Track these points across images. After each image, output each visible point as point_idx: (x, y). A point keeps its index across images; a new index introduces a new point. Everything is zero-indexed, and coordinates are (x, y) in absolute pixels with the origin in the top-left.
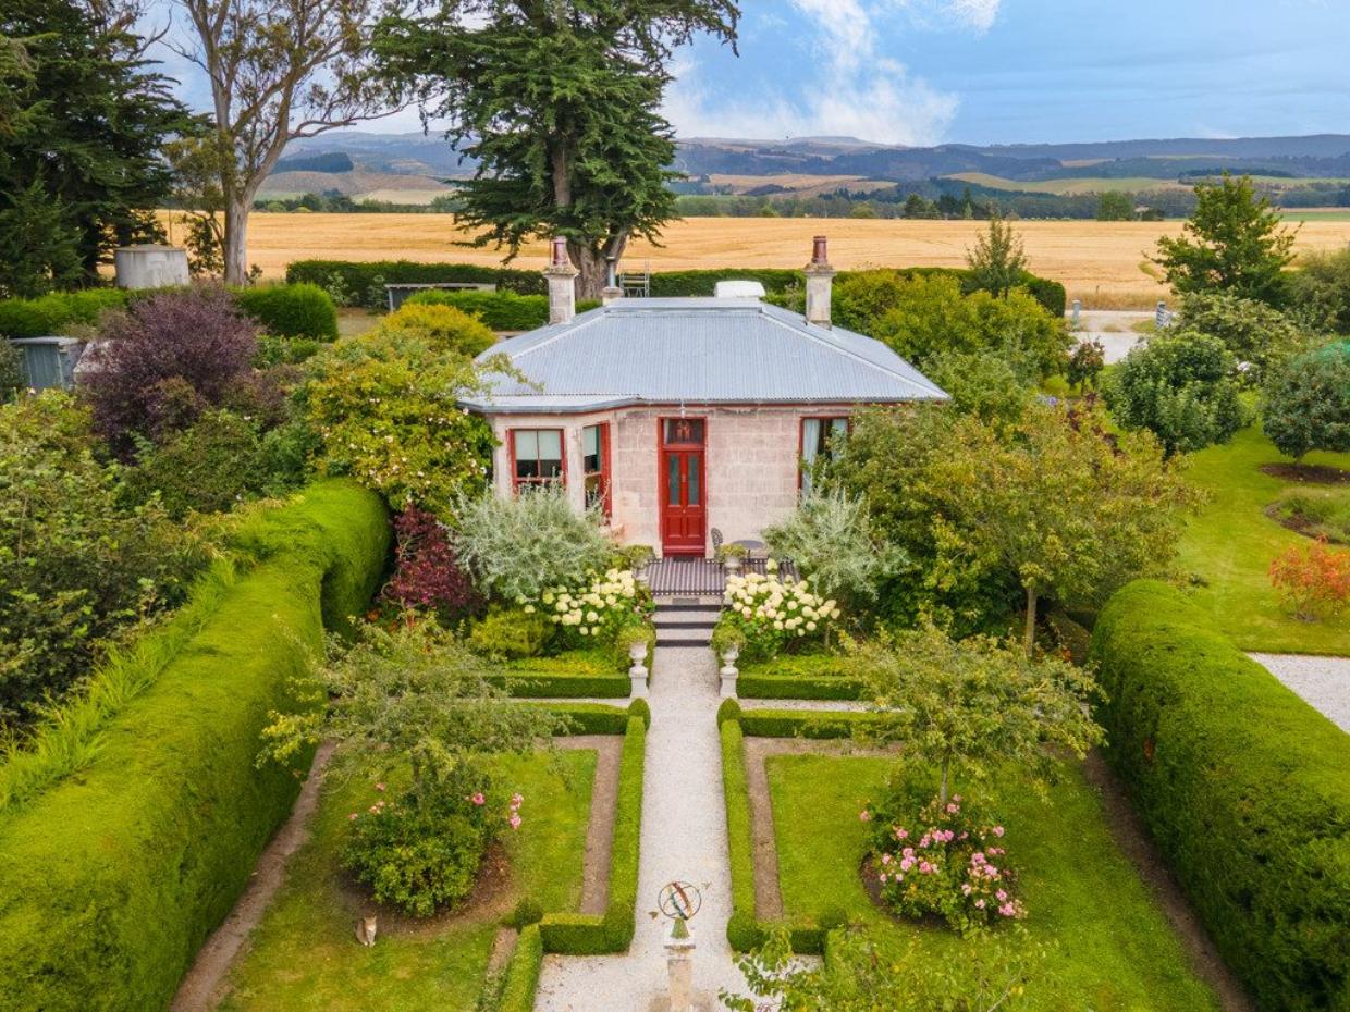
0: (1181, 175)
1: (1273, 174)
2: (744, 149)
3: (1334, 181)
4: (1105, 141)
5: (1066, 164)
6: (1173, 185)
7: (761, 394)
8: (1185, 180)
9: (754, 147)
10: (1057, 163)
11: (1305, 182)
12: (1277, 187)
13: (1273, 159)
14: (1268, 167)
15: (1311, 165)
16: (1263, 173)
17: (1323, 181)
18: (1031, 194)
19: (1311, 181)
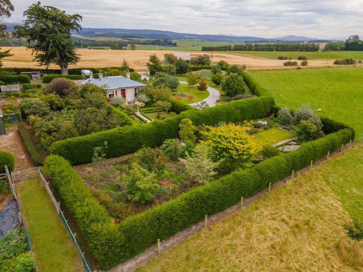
0: (121, 37)
1: (139, 38)
2: (9, 25)
3: (150, 40)
4: (103, 28)
5: (96, 33)
6: (120, 39)
7: (131, 86)
8: (123, 38)
9: (11, 24)
10: (94, 33)
11: (145, 39)
12: (140, 41)
13: (138, 34)
14: (138, 36)
15: (146, 36)
16: (137, 37)
17: (148, 39)
18: (90, 40)
19: (147, 39)
